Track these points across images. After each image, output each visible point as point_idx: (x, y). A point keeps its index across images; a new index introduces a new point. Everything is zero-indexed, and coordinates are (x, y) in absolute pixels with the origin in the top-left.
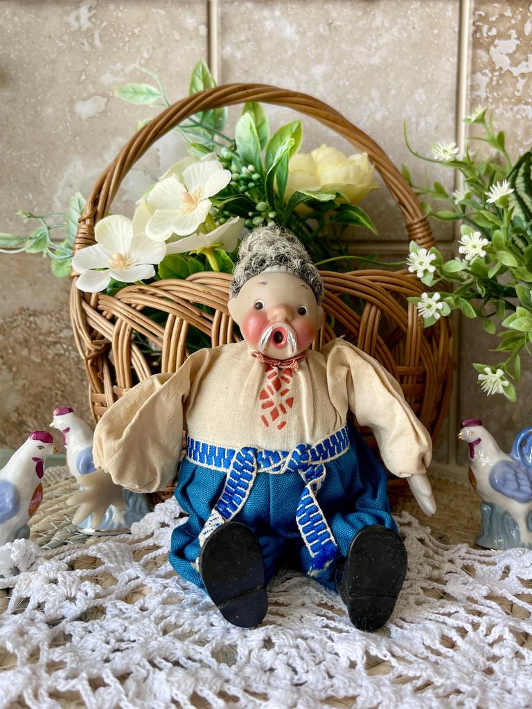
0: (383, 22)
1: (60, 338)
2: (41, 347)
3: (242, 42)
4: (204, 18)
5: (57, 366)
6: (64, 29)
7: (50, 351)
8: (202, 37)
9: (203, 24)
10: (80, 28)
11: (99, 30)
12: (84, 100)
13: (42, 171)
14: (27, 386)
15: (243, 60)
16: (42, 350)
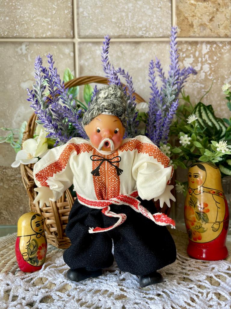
0: (142, 51)
1: (16, 178)
2: (8, 182)
3: (88, 59)
4: (72, 50)
5: (15, 189)
6: (15, 54)
7: (12, 183)
8: (72, 57)
9: (72, 52)
10: (22, 53)
11: (30, 54)
12: (24, 82)
13: (7, 110)
14: (3, 198)
15: (88, 66)
16: (9, 183)
